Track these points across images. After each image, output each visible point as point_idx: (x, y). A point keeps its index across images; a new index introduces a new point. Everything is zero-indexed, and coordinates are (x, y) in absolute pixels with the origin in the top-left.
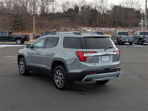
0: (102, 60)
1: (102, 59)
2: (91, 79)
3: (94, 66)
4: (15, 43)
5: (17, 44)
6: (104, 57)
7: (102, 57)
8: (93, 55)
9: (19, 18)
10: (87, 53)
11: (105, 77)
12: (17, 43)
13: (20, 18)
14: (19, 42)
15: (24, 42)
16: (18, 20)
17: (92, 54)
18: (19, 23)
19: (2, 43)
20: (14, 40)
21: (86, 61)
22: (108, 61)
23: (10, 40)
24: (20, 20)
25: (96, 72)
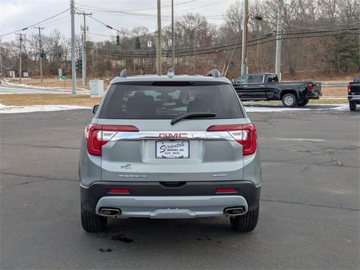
0: (159, 155)
1: (159, 150)
2: (116, 211)
3: (124, 170)
4: (280, 103)
5: (285, 106)
6: (167, 144)
7: (159, 144)
8: (121, 135)
9: (349, 40)
10: (105, 130)
11: (166, 208)
12: (283, 103)
13: (353, 40)
14: (289, 100)
15: (306, 102)
16: (346, 45)
17: (119, 133)
18: (348, 54)
19: (253, 103)
20: (278, 96)
21: (101, 155)
22: (182, 157)
23: (270, 97)
24: (352, 47)
25: (129, 191)
